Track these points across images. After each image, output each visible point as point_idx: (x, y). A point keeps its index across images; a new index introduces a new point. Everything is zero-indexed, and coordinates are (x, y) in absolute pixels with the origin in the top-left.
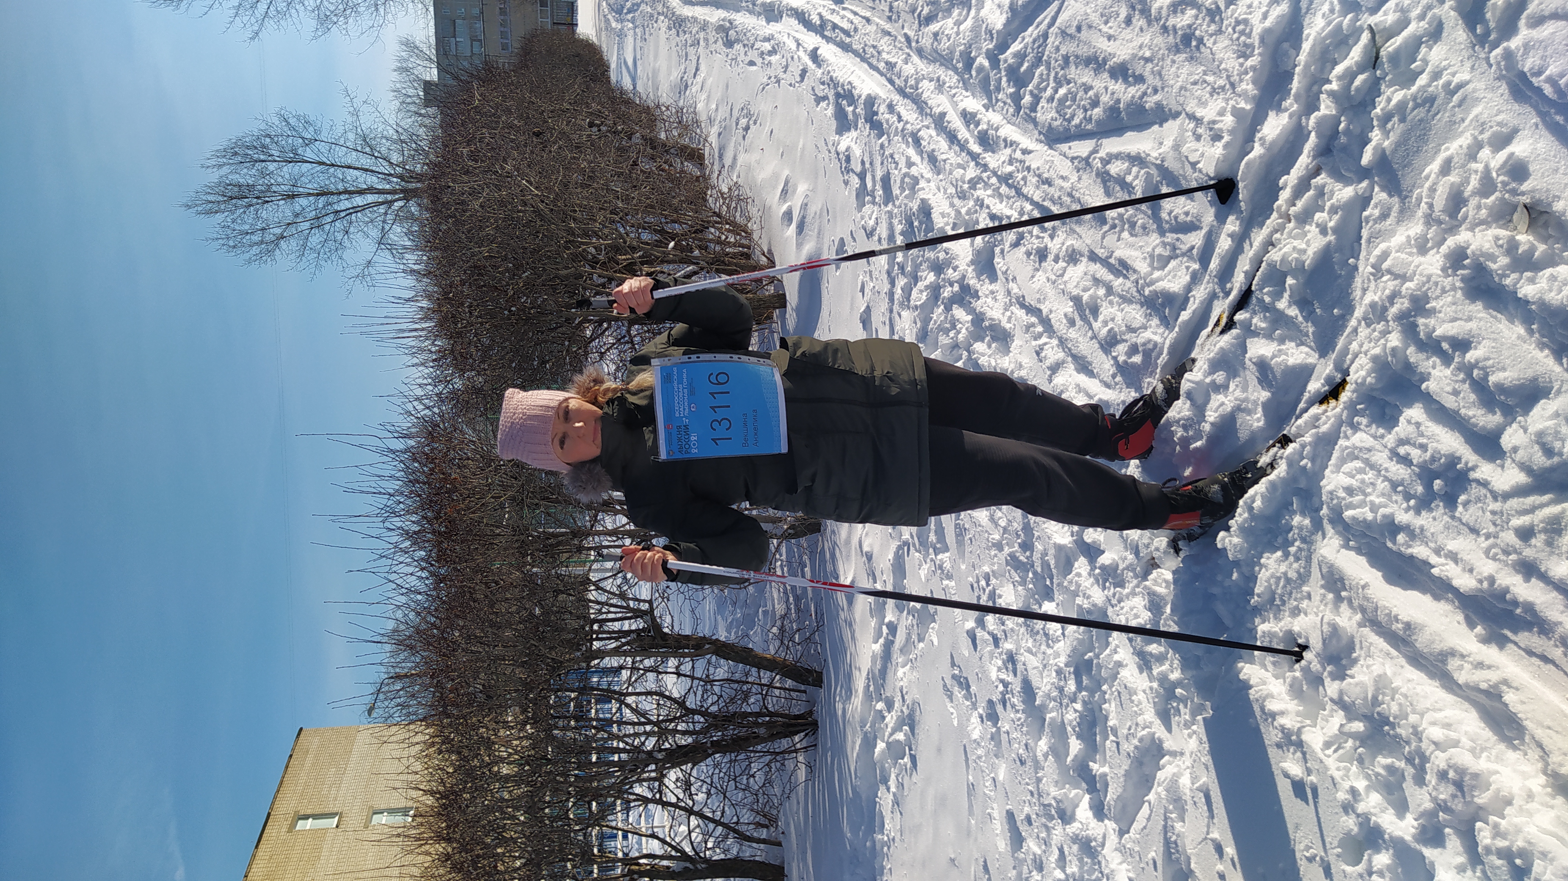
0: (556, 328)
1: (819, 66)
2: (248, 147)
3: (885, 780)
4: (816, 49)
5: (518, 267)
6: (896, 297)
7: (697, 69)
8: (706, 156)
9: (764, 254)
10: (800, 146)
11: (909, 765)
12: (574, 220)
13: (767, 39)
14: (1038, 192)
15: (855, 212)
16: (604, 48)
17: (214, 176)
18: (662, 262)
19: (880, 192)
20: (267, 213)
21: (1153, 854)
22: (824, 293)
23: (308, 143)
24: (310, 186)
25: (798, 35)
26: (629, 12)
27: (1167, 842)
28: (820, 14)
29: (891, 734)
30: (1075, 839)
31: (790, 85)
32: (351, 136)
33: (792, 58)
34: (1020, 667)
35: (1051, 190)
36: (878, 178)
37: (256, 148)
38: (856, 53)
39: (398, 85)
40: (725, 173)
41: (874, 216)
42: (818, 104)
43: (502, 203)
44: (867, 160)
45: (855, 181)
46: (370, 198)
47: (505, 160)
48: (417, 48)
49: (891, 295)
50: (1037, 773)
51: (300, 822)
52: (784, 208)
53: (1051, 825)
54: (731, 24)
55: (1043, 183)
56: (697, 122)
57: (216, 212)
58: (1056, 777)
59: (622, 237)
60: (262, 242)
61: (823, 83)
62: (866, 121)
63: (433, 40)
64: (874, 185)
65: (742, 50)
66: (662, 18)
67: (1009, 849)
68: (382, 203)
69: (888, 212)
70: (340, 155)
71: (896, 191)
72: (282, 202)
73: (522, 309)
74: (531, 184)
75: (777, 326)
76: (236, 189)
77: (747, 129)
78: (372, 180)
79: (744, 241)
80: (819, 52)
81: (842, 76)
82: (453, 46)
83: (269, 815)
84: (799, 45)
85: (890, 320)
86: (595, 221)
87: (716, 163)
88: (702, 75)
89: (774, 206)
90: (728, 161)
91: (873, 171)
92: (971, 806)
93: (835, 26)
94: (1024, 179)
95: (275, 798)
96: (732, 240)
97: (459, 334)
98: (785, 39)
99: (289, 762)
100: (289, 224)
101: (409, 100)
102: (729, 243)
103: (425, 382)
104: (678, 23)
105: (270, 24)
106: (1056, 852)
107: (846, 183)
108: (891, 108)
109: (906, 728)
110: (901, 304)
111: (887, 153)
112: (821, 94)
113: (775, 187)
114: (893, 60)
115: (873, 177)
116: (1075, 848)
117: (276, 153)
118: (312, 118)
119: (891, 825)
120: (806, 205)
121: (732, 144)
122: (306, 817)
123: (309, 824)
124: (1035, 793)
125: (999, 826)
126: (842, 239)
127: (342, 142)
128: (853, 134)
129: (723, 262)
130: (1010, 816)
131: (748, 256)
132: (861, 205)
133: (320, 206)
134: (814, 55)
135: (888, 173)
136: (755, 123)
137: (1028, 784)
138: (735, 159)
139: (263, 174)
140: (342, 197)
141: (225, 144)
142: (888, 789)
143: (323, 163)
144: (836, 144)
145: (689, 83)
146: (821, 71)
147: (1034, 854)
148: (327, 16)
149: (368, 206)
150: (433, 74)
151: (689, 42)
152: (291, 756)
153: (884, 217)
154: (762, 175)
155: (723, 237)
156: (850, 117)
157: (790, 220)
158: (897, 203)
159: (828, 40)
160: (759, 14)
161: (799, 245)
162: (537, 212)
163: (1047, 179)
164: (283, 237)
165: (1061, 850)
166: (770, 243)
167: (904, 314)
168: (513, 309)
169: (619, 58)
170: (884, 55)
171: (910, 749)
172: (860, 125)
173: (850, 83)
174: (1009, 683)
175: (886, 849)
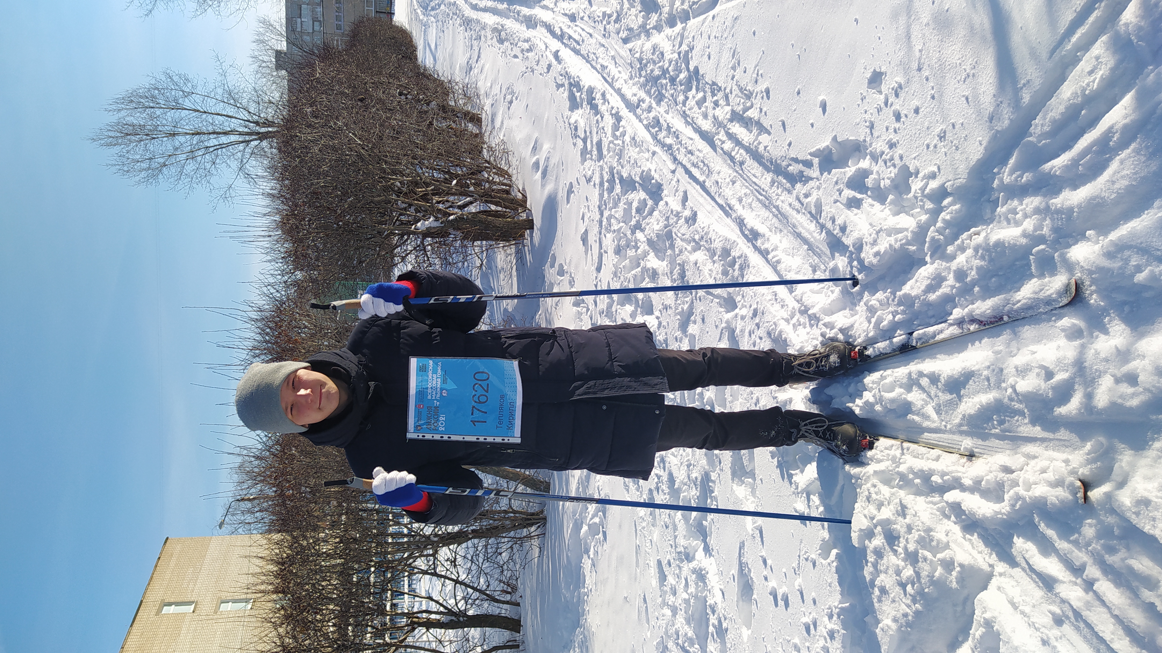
0: (371, 238)
1: (560, 63)
2: (141, 97)
3: (587, 551)
4: (558, 51)
5: (345, 194)
6: (604, 224)
7: (479, 57)
8: (483, 120)
9: (519, 191)
10: (546, 117)
11: (602, 538)
12: (386, 162)
13: (527, 41)
14: (685, 159)
15: (580, 165)
16: (414, 34)
17: (113, 118)
18: (448, 194)
19: (595, 152)
20: (154, 146)
21: (733, 572)
22: (559, 219)
23: (187, 95)
24: (187, 127)
25: (546, 40)
26: (433, 9)
27: (741, 564)
28: (560, 28)
29: (591, 519)
30: (694, 571)
31: (541, 74)
32: (220, 91)
33: (542, 56)
34: (667, 465)
35: (692, 158)
36: (594, 143)
37: (147, 98)
38: (582, 56)
39: (256, 53)
40: (495, 133)
41: (592, 168)
42: (558, 90)
43: (334, 149)
44: (588, 129)
45: (580, 144)
46: (233, 138)
47: (337, 118)
48: (272, 26)
49: (601, 222)
50: (675, 532)
51: (165, 608)
52: (534, 159)
53: (682, 565)
54: (503, 27)
55: (689, 153)
56: (478, 96)
57: (115, 145)
58: (684, 533)
59: (419, 176)
60: (149, 168)
61: (561, 75)
62: (588, 104)
63: (284, 21)
64: (592, 147)
65: (510, 46)
66: (456, 17)
67: (658, 584)
68: (242, 142)
69: (600, 166)
70: (211, 105)
71: (605, 152)
72: (166, 139)
73: (347, 224)
74: (356, 136)
75: (527, 242)
76: (131, 128)
77: (511, 102)
78: (234, 124)
79: (505, 181)
80: (559, 54)
81: (573, 71)
82: (299, 25)
83: (141, 602)
84: (547, 47)
85: (600, 239)
86: (401, 164)
87: (490, 125)
88: (482, 62)
89: (528, 157)
90: (498, 124)
91: (591, 137)
92: (637, 561)
93: (570, 37)
94: (678, 149)
95: (146, 589)
96: (498, 180)
97: (301, 241)
98: (538, 42)
99: (157, 563)
100: (170, 156)
101: (264, 65)
102: (495, 182)
103: (276, 273)
104: (467, 22)
106: (684, 582)
107: (575, 145)
108: (603, 95)
109: (601, 513)
110: (607, 228)
111: (600, 126)
112: (560, 82)
113: (528, 145)
114: (605, 64)
115: (592, 141)
116: (694, 576)
117: (162, 102)
118: (190, 77)
119: (589, 580)
120: (548, 158)
121: (501, 112)
122: (170, 604)
123: (172, 609)
124: (674, 545)
125: (653, 571)
126: (571, 183)
127: (212, 95)
128: (580, 111)
129: (490, 195)
130: (659, 563)
131: (508, 192)
132: (583, 160)
133: (195, 142)
134: (556, 55)
135: (601, 140)
136: (516, 99)
137: (669, 540)
138: (502, 123)
139: (152, 118)
140: (211, 136)
141: (124, 94)
142: (589, 557)
143: (198, 111)
144: (568, 118)
145: (473, 66)
146: (560, 66)
147: (671, 585)
149: (231, 144)
150: (283, 46)
151: (474, 37)
152: (159, 558)
153: (598, 169)
154: (519, 136)
155: (491, 178)
156: (578, 99)
157: (538, 168)
158: (605, 160)
159: (566, 45)
160: (522, 22)
161: (543, 186)
162: (360, 156)
163: (690, 151)
164: (165, 165)
165: (686, 580)
166: (524, 184)
167: (608, 235)
168: (341, 223)
169: (425, 43)
170: (600, 60)
171: (603, 528)
172: (584, 106)
173: (578, 76)
174: (661, 476)
175: (586, 597)
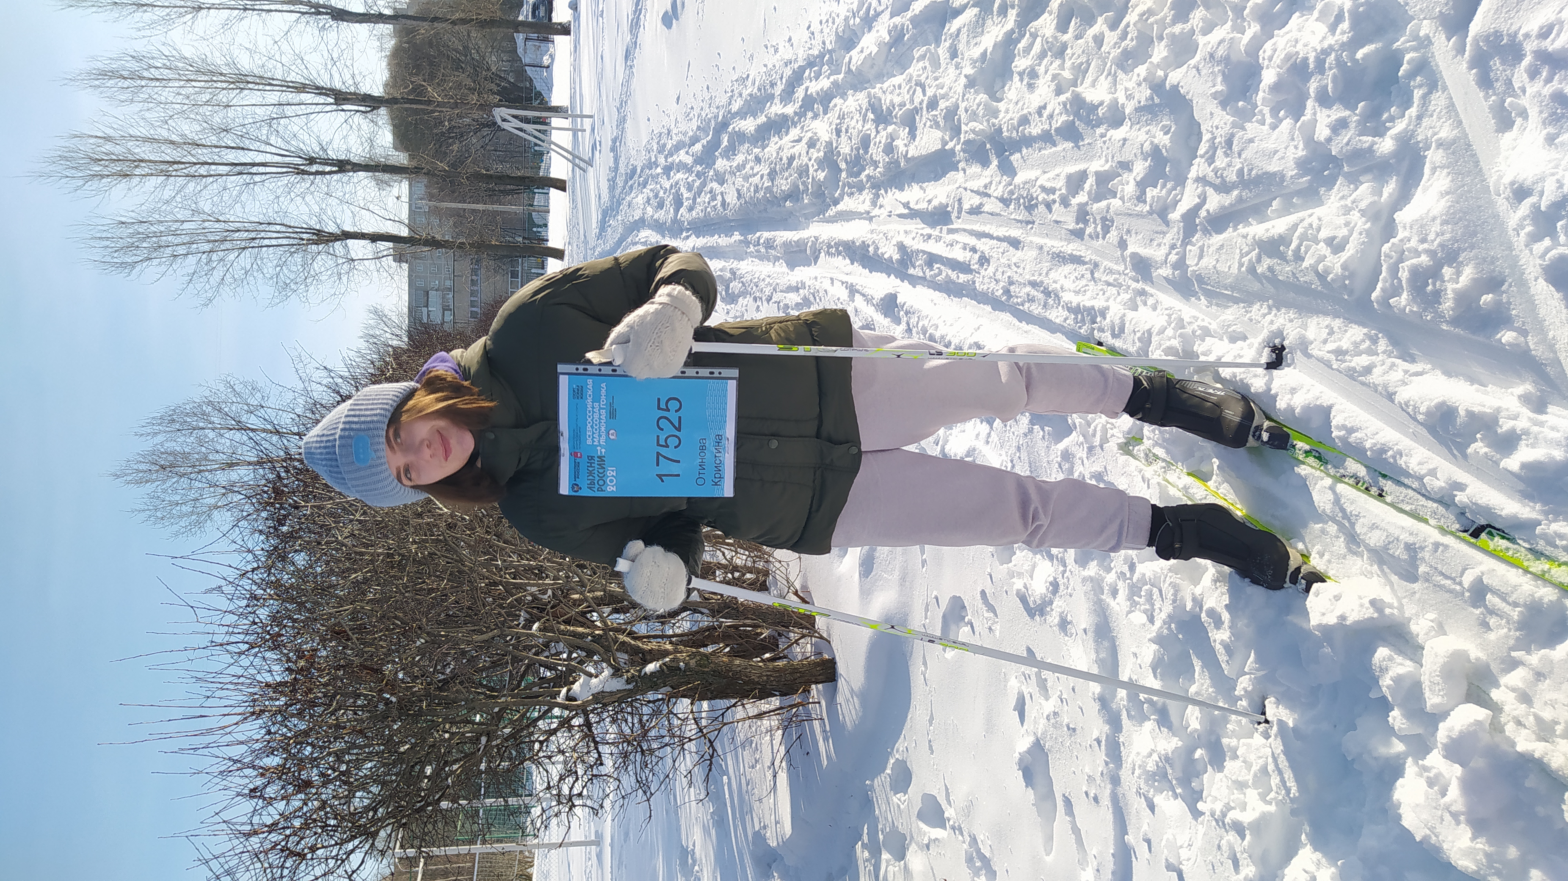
2: (187, 414)
17: (147, 444)
23: (254, 409)
28: (899, 245)
37: (196, 415)
48: (386, 316)
57: (147, 482)
63: (405, 311)
76: (171, 457)
80: (896, 300)
82: (425, 315)
93: (933, 259)
98: (827, 284)
105: (226, 291)
117: (217, 420)
118: (260, 384)
139: (201, 442)
141: (162, 411)
148: (287, 285)
150: (402, 341)
170: (1066, 297)
